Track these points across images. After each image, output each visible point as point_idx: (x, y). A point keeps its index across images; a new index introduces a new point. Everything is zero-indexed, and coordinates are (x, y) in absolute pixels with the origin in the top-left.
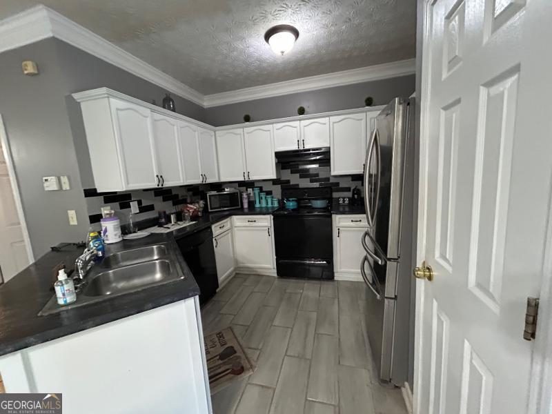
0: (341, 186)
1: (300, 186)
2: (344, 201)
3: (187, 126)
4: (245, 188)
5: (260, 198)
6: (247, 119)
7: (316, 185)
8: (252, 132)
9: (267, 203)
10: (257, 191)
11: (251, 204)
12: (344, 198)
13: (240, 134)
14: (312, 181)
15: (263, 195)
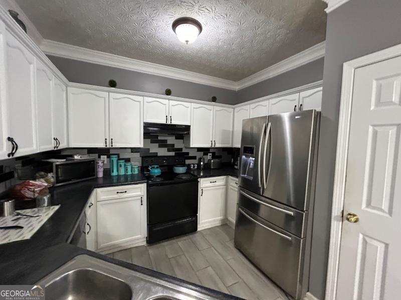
0: (190, 155)
1: (159, 155)
2: (194, 167)
3: (44, 71)
4: (97, 155)
5: (119, 166)
6: (113, 84)
7: (172, 154)
8: (120, 99)
9: (126, 170)
10: (115, 159)
11: (107, 173)
12: (194, 164)
13: (105, 98)
14: (169, 151)
15: (122, 163)
